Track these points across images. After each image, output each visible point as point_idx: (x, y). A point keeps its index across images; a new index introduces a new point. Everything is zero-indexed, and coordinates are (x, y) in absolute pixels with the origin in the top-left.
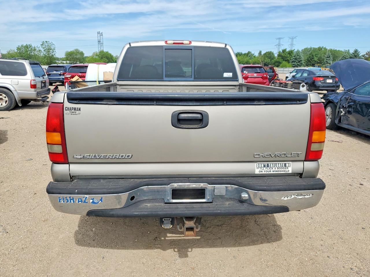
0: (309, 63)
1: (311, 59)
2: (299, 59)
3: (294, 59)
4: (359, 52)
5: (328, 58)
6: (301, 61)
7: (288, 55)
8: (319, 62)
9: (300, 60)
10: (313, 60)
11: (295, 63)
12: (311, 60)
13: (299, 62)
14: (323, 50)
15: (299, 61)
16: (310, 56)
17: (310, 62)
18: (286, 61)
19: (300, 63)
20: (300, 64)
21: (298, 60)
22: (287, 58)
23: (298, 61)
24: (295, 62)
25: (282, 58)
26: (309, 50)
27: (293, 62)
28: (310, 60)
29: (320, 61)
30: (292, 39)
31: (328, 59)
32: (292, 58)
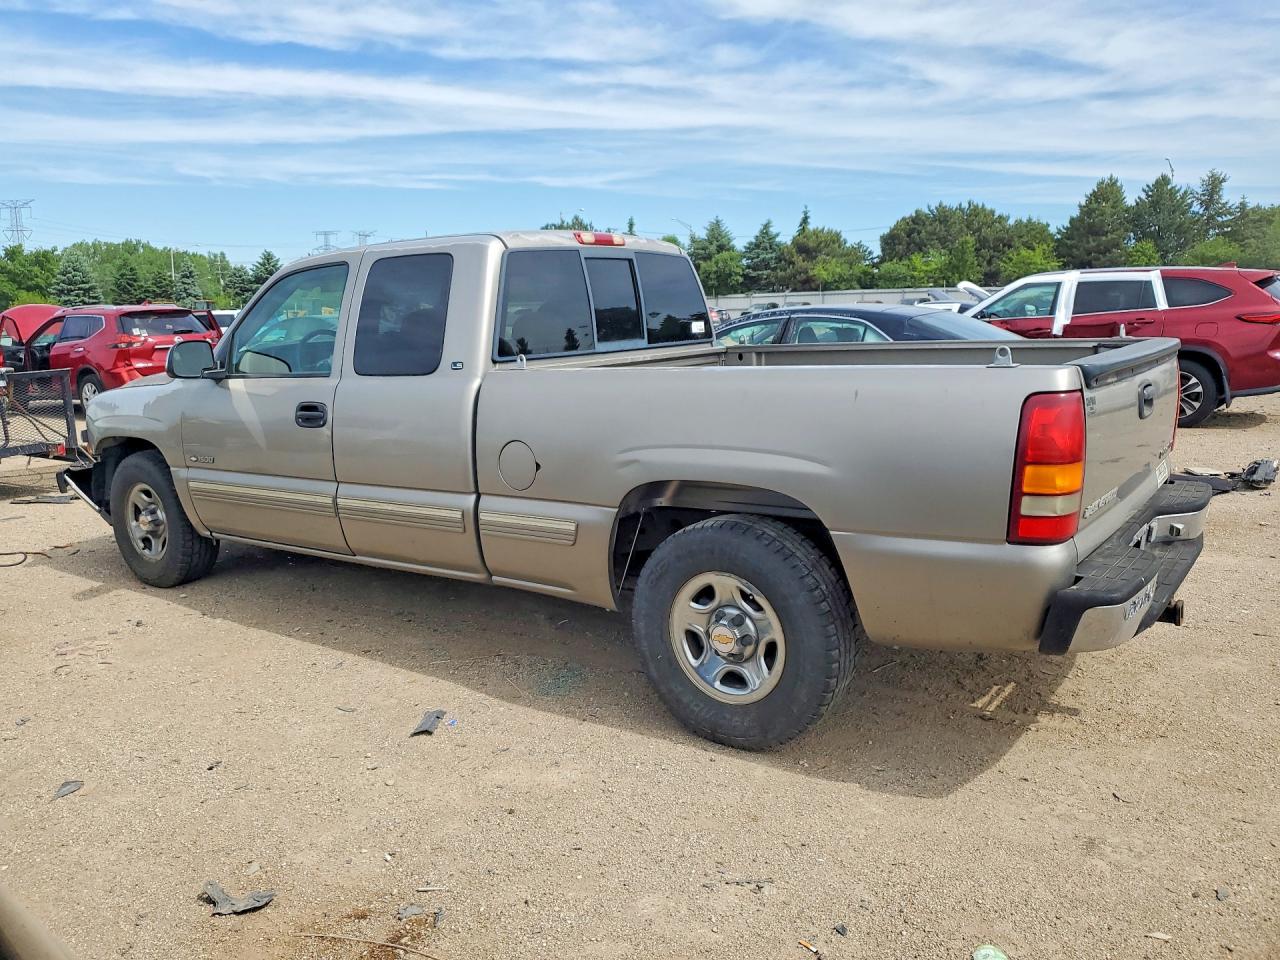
0: (125, 296)
1: (128, 284)
2: (83, 282)
3: (63, 282)
4: (278, 261)
5: (188, 277)
6: (91, 289)
7: (36, 269)
8: (158, 291)
9: (87, 286)
10: (135, 284)
11: (72, 298)
12: (131, 285)
13: (84, 295)
14: (141, 250)
15: (86, 291)
16: (123, 271)
17: (129, 293)
18: (29, 289)
19: (90, 297)
20: (91, 301)
21: (83, 286)
22: (32, 279)
23: (80, 289)
24: (68, 294)
25: (14, 281)
26: (92, 250)
27: (61, 292)
28: (125, 287)
29: (160, 287)
30: (15, 208)
31: (189, 281)
32: (54, 280)
